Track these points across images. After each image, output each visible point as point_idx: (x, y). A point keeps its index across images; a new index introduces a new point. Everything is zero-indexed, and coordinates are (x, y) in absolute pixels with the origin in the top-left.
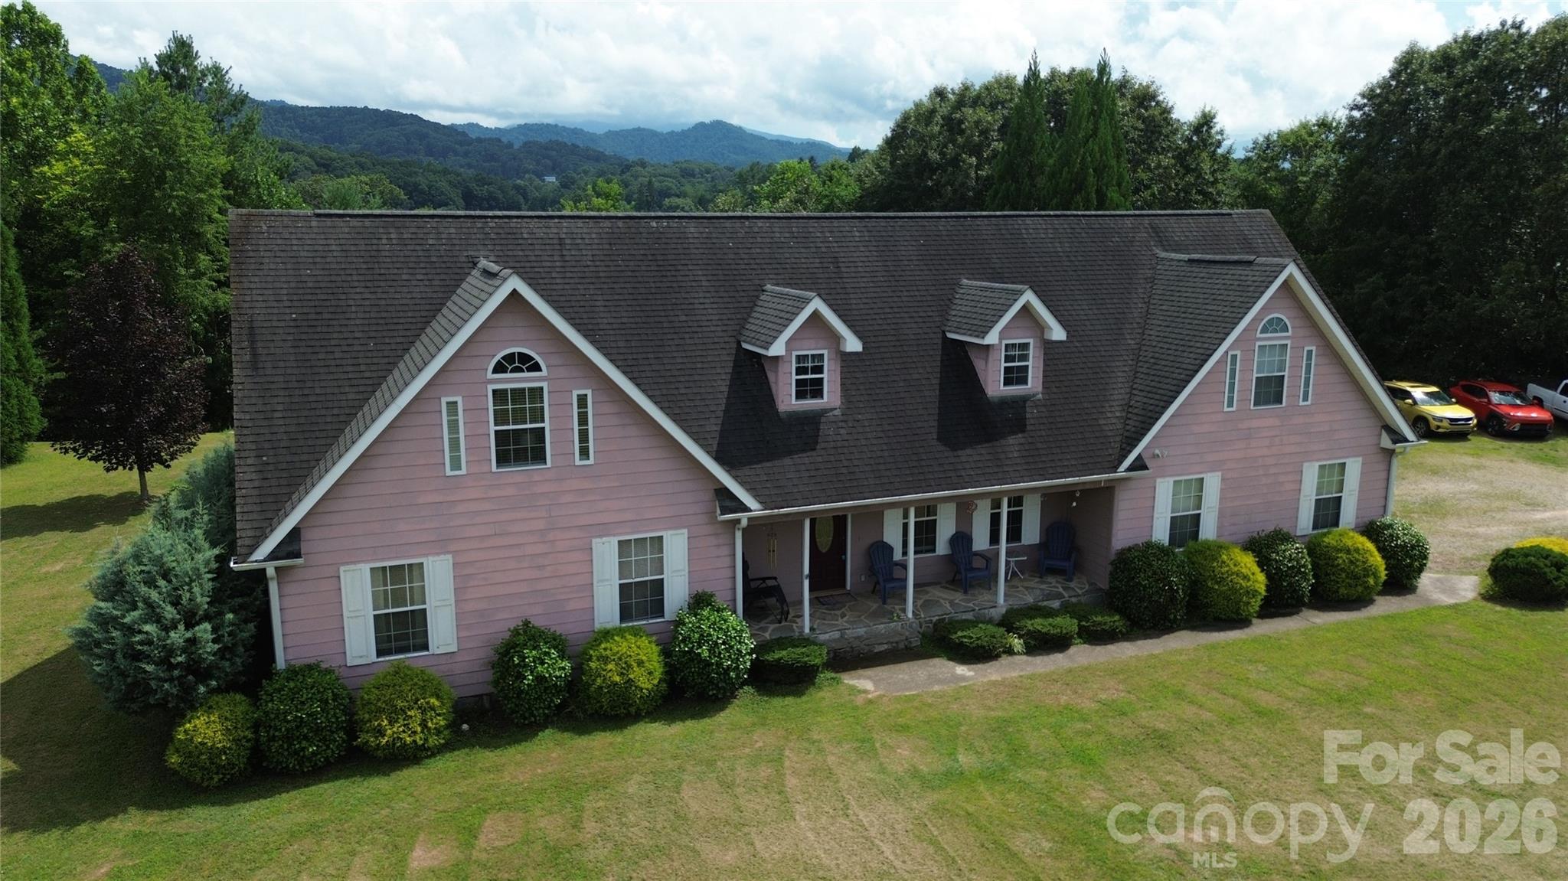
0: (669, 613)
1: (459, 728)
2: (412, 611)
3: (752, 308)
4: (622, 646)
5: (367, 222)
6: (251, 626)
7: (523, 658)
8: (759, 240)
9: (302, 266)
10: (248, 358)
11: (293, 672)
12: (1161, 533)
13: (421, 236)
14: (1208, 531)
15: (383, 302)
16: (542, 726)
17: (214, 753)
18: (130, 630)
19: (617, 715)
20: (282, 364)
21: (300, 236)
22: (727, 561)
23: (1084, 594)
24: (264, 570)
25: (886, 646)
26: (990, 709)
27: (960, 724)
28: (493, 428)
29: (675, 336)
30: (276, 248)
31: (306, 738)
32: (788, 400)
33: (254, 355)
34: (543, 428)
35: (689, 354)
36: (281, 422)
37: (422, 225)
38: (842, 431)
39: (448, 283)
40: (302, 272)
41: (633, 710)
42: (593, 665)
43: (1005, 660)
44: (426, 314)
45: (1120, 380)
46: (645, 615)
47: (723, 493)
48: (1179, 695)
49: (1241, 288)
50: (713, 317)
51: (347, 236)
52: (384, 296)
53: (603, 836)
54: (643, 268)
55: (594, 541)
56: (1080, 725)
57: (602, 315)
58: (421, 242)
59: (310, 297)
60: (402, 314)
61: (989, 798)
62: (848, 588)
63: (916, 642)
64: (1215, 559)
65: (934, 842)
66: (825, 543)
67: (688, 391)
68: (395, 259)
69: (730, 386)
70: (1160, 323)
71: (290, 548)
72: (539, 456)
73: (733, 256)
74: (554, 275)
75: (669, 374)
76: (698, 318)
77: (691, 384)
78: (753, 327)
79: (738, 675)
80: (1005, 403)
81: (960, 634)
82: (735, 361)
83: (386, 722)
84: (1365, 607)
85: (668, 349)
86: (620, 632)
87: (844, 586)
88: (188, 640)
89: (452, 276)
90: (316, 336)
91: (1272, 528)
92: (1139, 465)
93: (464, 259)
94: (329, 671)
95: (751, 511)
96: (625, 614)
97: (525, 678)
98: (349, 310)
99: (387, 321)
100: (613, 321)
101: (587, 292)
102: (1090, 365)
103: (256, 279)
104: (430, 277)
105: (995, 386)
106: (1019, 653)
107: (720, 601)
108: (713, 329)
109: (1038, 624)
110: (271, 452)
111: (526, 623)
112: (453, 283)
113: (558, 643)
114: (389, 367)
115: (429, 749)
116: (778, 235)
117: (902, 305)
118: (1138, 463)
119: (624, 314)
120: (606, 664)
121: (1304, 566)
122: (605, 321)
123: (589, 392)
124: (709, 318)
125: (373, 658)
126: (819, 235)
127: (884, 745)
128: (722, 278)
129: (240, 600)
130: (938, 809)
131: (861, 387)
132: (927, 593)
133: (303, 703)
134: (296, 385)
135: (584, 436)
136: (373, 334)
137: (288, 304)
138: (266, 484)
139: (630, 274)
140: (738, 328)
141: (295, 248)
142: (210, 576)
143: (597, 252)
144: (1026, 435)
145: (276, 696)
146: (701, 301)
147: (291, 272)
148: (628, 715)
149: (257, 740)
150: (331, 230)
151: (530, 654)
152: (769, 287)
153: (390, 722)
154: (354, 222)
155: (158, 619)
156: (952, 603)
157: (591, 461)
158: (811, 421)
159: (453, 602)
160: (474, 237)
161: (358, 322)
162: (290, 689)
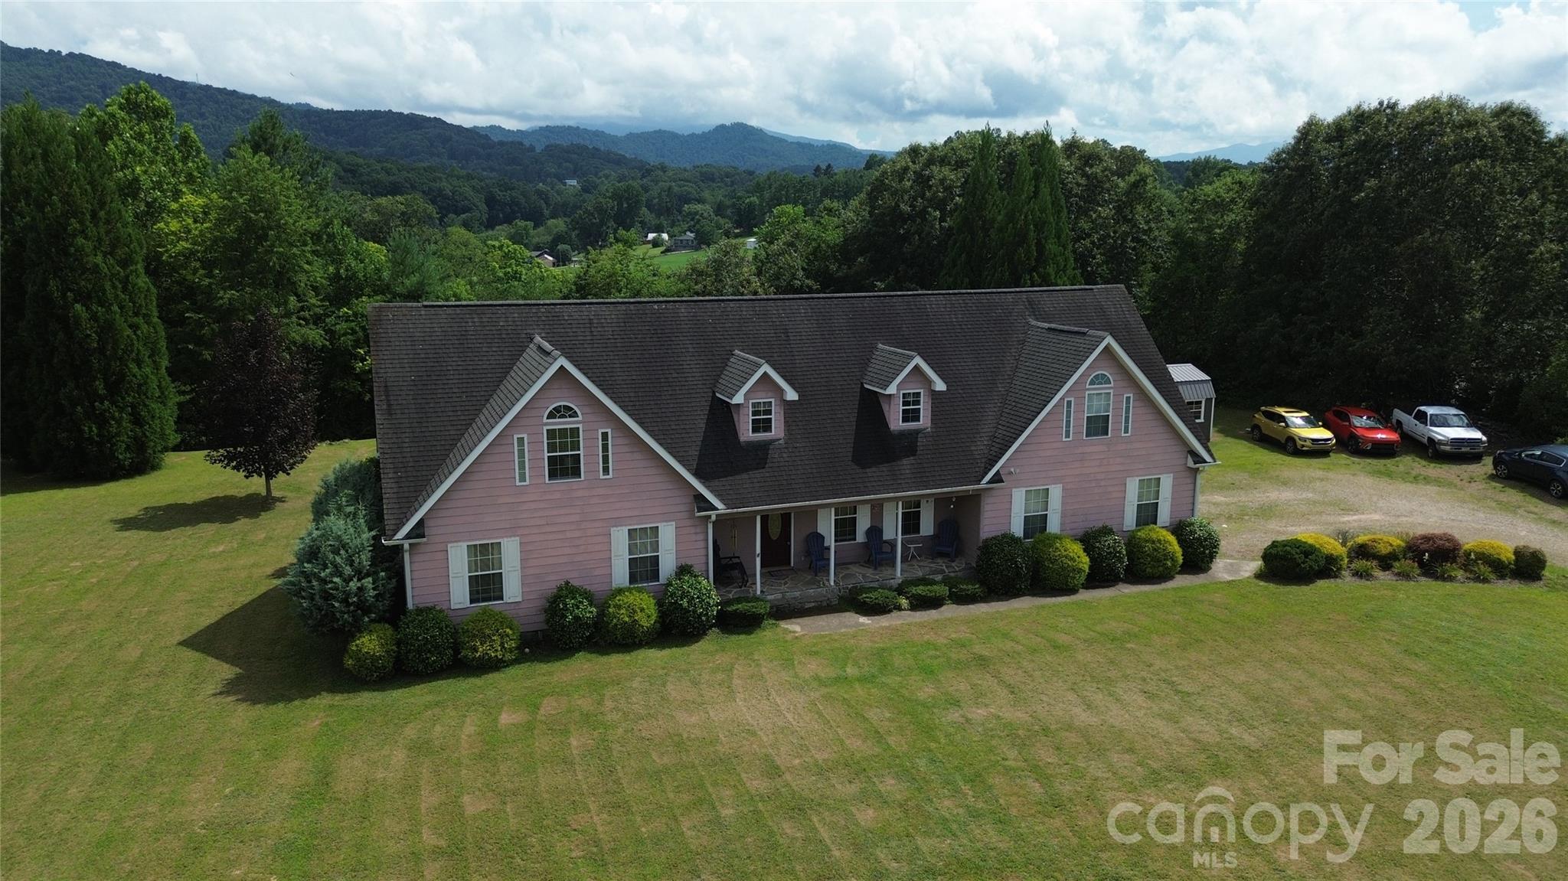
0: (663, 579)
1: (523, 650)
2: (493, 574)
3: (724, 367)
4: (630, 598)
5: (458, 310)
6: (394, 580)
7: (565, 605)
8: (731, 317)
9: (416, 343)
10: (385, 407)
11: (419, 611)
12: (1017, 529)
13: (494, 320)
14: (1054, 526)
15: (471, 367)
16: (578, 650)
17: (374, 659)
18: (324, 581)
19: (626, 644)
20: (406, 411)
21: (414, 321)
22: (702, 544)
23: (960, 571)
24: (403, 545)
25: (813, 604)
26: (875, 642)
27: (853, 651)
28: (547, 455)
29: (669, 388)
30: (399, 331)
31: (429, 651)
32: (746, 433)
33: (389, 405)
34: (579, 455)
35: (678, 401)
36: (408, 450)
37: (495, 311)
38: (785, 455)
39: (514, 353)
40: (417, 347)
41: (637, 640)
42: (611, 610)
43: (895, 614)
44: (499, 375)
45: (990, 417)
46: (647, 580)
47: (699, 498)
48: (1005, 636)
49: (1076, 353)
50: (696, 374)
51: (445, 321)
52: (471, 363)
53: (616, 709)
54: (648, 340)
55: (612, 529)
56: (932, 653)
57: (619, 374)
58: (495, 324)
59: (422, 365)
60: (483, 376)
61: (860, 690)
62: (792, 565)
63: (835, 602)
64: (1051, 546)
65: (820, 714)
66: (775, 532)
67: (678, 427)
68: (477, 337)
69: (707, 424)
70: (1023, 375)
71: (418, 531)
72: (576, 473)
73: (711, 330)
74: (586, 346)
75: (664, 415)
76: (686, 375)
77: (680, 423)
78: (724, 382)
79: (707, 619)
80: (903, 434)
81: (864, 595)
82: (711, 406)
83: (479, 643)
84: (1165, 582)
85: (664, 397)
86: (629, 590)
87: (790, 563)
88: (358, 588)
89: (517, 348)
90: (428, 392)
91: (1101, 526)
92: (997, 479)
93: (524, 336)
94: (441, 611)
95: (718, 510)
96: (633, 578)
97: (567, 617)
98: (448, 373)
99: (475, 380)
100: (625, 378)
101: (608, 358)
102: (968, 407)
103: (388, 353)
104: (502, 349)
105: (896, 422)
106: (905, 610)
107: (696, 570)
108: (695, 383)
109: (920, 590)
110: (403, 470)
111: (567, 583)
112: (517, 353)
113: (588, 596)
114: (477, 412)
115: (505, 662)
116: (744, 313)
117: (833, 363)
118: (996, 478)
119: (634, 373)
120: (619, 610)
121: (1120, 552)
122: (621, 378)
123: (609, 431)
124: (693, 375)
125: (468, 604)
126: (775, 312)
127: (800, 663)
128: (703, 345)
129: (387, 564)
130: (827, 698)
131: (800, 424)
132: (848, 568)
133: (427, 630)
134: (416, 425)
135: (606, 459)
136: (464, 390)
137: (409, 369)
138: (401, 490)
139: (638, 344)
140: (713, 382)
141: (411, 330)
142: (371, 548)
143: (616, 329)
144: (916, 457)
145: (411, 625)
146: (688, 362)
147: (410, 347)
148: (634, 643)
149: (399, 652)
150: (434, 317)
151: (570, 602)
152: (737, 352)
153: (481, 644)
154: (450, 311)
155: (340, 575)
156: (864, 576)
157: (610, 476)
158: (763, 447)
159: (519, 568)
160: (530, 319)
161: (454, 381)
162: (420, 621)
